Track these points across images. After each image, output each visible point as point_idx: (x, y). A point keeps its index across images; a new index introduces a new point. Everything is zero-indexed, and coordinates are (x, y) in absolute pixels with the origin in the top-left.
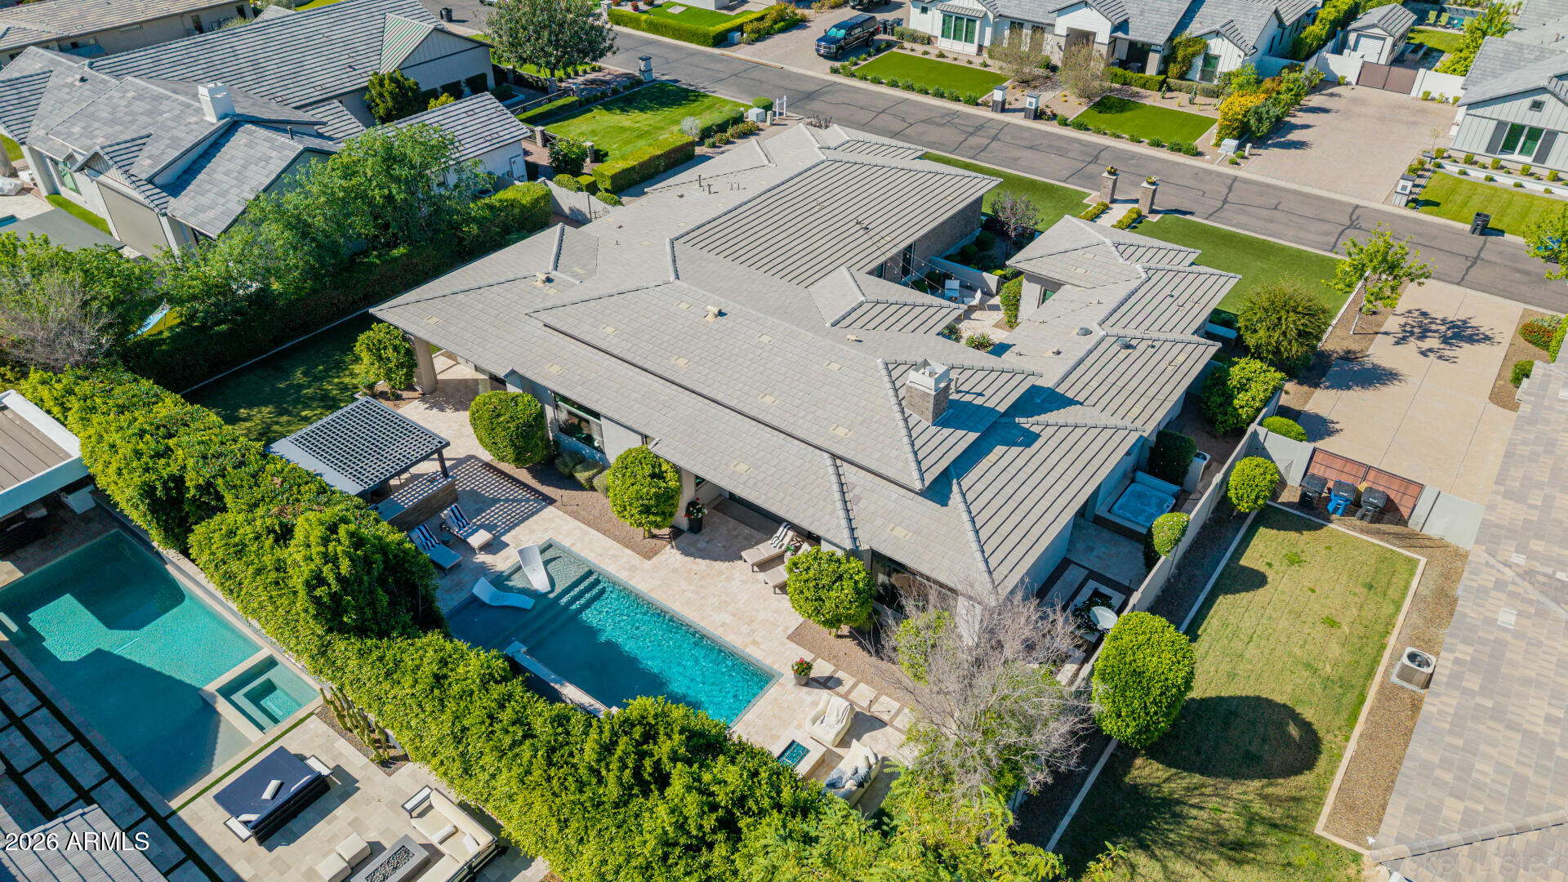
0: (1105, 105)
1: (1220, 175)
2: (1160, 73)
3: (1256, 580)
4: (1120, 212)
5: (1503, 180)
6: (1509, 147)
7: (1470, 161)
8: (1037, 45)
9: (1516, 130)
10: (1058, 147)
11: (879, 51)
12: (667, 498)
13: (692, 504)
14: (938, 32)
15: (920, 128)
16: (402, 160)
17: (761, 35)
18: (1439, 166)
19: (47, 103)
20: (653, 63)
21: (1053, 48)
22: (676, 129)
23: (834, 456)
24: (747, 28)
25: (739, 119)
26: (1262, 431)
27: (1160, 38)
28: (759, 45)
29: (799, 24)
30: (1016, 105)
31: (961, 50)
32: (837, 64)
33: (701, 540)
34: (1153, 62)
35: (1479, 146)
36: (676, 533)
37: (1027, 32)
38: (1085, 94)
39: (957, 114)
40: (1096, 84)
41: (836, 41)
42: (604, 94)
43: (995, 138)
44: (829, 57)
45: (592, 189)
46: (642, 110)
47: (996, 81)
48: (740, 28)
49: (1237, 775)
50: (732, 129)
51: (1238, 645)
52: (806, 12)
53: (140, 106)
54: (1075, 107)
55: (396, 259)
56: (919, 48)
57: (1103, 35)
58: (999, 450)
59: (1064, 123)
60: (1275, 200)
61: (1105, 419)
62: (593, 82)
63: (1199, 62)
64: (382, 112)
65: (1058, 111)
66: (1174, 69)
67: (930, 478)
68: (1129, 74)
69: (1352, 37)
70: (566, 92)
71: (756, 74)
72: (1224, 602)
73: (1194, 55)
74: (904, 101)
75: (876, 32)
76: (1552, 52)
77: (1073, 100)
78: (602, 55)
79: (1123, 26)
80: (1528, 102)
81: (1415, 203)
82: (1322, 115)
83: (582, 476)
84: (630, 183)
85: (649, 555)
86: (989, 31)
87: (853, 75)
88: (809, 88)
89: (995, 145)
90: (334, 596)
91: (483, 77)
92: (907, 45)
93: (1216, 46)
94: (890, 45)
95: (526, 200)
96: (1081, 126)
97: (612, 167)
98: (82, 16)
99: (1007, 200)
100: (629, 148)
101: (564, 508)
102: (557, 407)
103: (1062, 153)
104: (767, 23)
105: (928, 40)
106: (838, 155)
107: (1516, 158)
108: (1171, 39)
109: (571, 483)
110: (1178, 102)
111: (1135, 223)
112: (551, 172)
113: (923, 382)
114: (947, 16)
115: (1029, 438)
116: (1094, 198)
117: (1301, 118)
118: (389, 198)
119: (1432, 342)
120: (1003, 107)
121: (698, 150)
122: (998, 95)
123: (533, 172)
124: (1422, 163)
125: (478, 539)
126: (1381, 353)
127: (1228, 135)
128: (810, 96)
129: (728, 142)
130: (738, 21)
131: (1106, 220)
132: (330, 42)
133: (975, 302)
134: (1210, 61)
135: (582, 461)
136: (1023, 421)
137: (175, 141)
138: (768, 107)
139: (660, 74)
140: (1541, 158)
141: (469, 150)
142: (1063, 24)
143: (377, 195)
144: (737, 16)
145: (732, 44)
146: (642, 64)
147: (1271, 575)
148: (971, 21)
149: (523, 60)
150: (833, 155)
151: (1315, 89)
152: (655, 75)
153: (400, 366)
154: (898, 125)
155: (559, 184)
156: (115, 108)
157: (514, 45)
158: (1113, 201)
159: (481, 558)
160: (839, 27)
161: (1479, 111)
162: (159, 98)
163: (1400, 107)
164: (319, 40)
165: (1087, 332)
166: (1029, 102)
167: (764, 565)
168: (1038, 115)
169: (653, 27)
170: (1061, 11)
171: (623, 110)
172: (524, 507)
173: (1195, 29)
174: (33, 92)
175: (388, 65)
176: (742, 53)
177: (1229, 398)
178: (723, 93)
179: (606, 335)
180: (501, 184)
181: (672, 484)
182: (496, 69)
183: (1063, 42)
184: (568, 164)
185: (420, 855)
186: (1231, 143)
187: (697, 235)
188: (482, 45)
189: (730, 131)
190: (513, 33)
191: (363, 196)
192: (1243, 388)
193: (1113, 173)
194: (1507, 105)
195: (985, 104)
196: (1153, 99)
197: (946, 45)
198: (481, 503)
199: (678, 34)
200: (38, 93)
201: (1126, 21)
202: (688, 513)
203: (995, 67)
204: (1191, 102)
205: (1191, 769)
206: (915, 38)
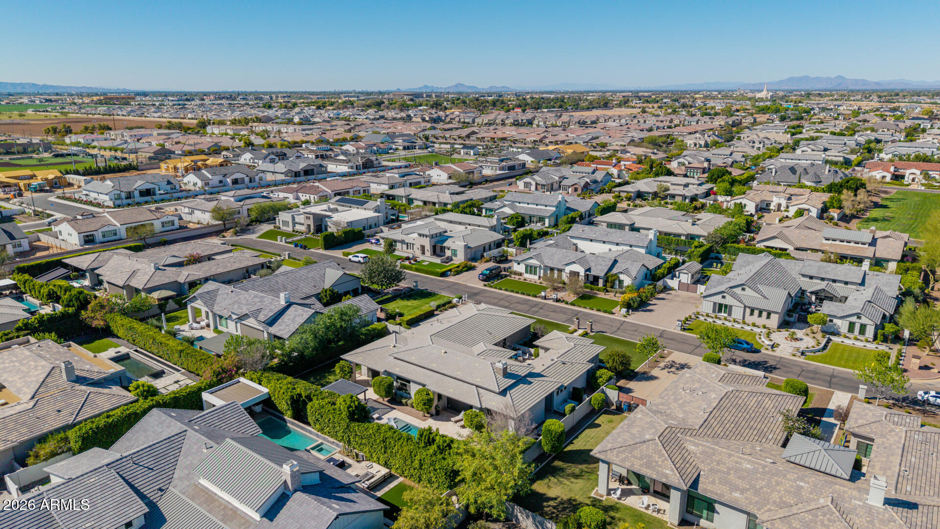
0: (584, 297)
1: (619, 320)
2: (604, 286)
3: (599, 426)
4: (580, 332)
5: (719, 322)
6: (720, 311)
7: (708, 315)
8: (560, 276)
9: (721, 305)
10: (563, 311)
11: (502, 278)
12: (430, 401)
13: (437, 406)
14: (523, 271)
15: (515, 305)
16: (346, 314)
17: (458, 273)
18: (698, 317)
19: (219, 299)
20: (418, 283)
21: (565, 277)
22: (427, 306)
23: (477, 386)
24: (453, 270)
25: (450, 302)
26: (605, 388)
27: (602, 274)
28: (457, 276)
29: (472, 268)
30: (551, 297)
31: (533, 278)
32: (486, 283)
33: (439, 417)
34: (601, 283)
35: (710, 311)
36: (432, 416)
37: (556, 272)
38: (576, 293)
39: (529, 300)
40: (581, 290)
41: (485, 275)
42: (401, 294)
43: (541, 308)
44: (484, 280)
45: (400, 324)
46: (415, 299)
47: (544, 289)
48: (450, 270)
49: (581, 464)
50: (448, 305)
51: (589, 439)
52: (475, 264)
53: (256, 300)
54: (572, 298)
55: (340, 345)
56: (517, 277)
57: (582, 273)
58: (521, 385)
59: (567, 303)
60: (636, 328)
61: (552, 379)
62: (396, 290)
63: (617, 282)
64: (325, 301)
65: (565, 299)
66: (608, 285)
67: (501, 390)
68: (592, 286)
69: (677, 273)
70: (387, 293)
71: (456, 287)
72: (587, 431)
73: (614, 280)
74: (510, 296)
75: (501, 271)
76: (733, 279)
77: (572, 295)
78: (400, 281)
79: (589, 270)
80: (720, 296)
81: (684, 329)
82: (662, 301)
83: (404, 401)
84: (413, 323)
85: (424, 420)
86: (542, 271)
87: (492, 287)
88: (476, 291)
89: (541, 311)
90: (353, 411)
91: (357, 289)
92: (513, 276)
93: (622, 277)
94: (506, 276)
95: (380, 328)
96: (572, 304)
97: (407, 318)
98: (210, 269)
99: (538, 326)
100: (411, 312)
101: (398, 410)
102: (397, 382)
103: (564, 313)
104: (460, 268)
105: (521, 274)
106: (483, 312)
107: (723, 315)
108: (606, 274)
109: (401, 404)
110: (610, 296)
111: (585, 335)
112: (387, 320)
113: (500, 366)
114: (527, 266)
115: (530, 383)
116: (572, 327)
117: (654, 302)
118: (341, 326)
119: (673, 369)
120: (545, 298)
121: (436, 313)
122: (543, 294)
123: (379, 320)
124: (690, 316)
125: (375, 416)
126: (655, 372)
127: (624, 307)
128: (476, 294)
129: (446, 310)
130: (449, 268)
131: (576, 334)
132: (307, 278)
133: (527, 357)
134: (621, 282)
135: (402, 397)
136: (529, 379)
137: (271, 310)
138: (460, 298)
139: (421, 287)
140: (730, 314)
141: (363, 312)
142: (568, 269)
143: (338, 325)
144: (449, 266)
145: (447, 276)
146: (415, 284)
147: (602, 425)
148: (536, 268)
149: (373, 283)
150: (480, 312)
151: (661, 292)
152: (419, 287)
153: (349, 372)
154: (507, 304)
155: (390, 323)
156: (247, 300)
157: (371, 278)
158: (579, 329)
159: (376, 421)
160: (487, 270)
161: (707, 299)
162: (263, 297)
163: (692, 298)
164: (304, 277)
165: (553, 360)
166: (554, 296)
167: (456, 422)
168: (558, 300)
169: (417, 270)
170: (567, 265)
171: (408, 300)
172: (387, 410)
173: (614, 271)
174: (214, 296)
175: (327, 285)
176: (451, 279)
177: (597, 379)
178: (444, 294)
179: (413, 359)
180: (372, 323)
181: (432, 397)
182: (362, 286)
183: (568, 275)
184: (391, 317)
185: (371, 475)
186: (624, 310)
187: (438, 334)
188: (358, 278)
189: (447, 306)
190: (370, 274)
191: (334, 325)
192: (600, 377)
193: (577, 319)
194: (715, 297)
195: (539, 297)
196: (601, 295)
197: (527, 276)
198: (375, 409)
199: (427, 272)
200: (216, 296)
201: (590, 269)
202: (436, 408)
203: (544, 284)
204: (615, 296)
205: (569, 463)
206: (516, 273)
